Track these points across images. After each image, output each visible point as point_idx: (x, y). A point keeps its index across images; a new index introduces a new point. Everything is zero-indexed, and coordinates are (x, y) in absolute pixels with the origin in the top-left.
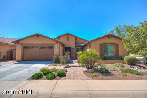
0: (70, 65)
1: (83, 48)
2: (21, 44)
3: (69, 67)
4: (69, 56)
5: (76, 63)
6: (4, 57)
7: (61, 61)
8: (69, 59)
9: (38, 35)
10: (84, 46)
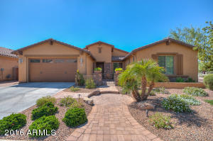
0: (101, 89)
1: (122, 64)
2: (26, 56)
3: (100, 93)
4: (101, 75)
5: (112, 87)
6: (8, 77)
7: (87, 83)
8: (100, 79)
9: (51, 42)
10: (124, 60)
